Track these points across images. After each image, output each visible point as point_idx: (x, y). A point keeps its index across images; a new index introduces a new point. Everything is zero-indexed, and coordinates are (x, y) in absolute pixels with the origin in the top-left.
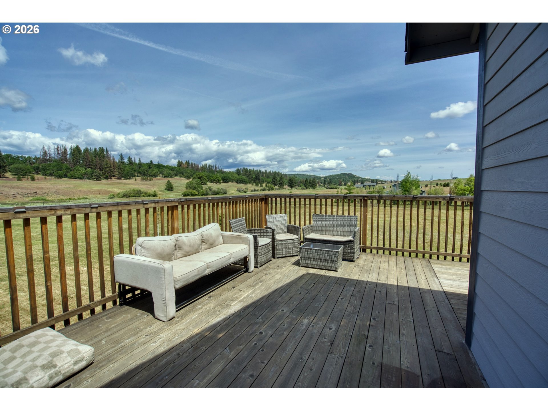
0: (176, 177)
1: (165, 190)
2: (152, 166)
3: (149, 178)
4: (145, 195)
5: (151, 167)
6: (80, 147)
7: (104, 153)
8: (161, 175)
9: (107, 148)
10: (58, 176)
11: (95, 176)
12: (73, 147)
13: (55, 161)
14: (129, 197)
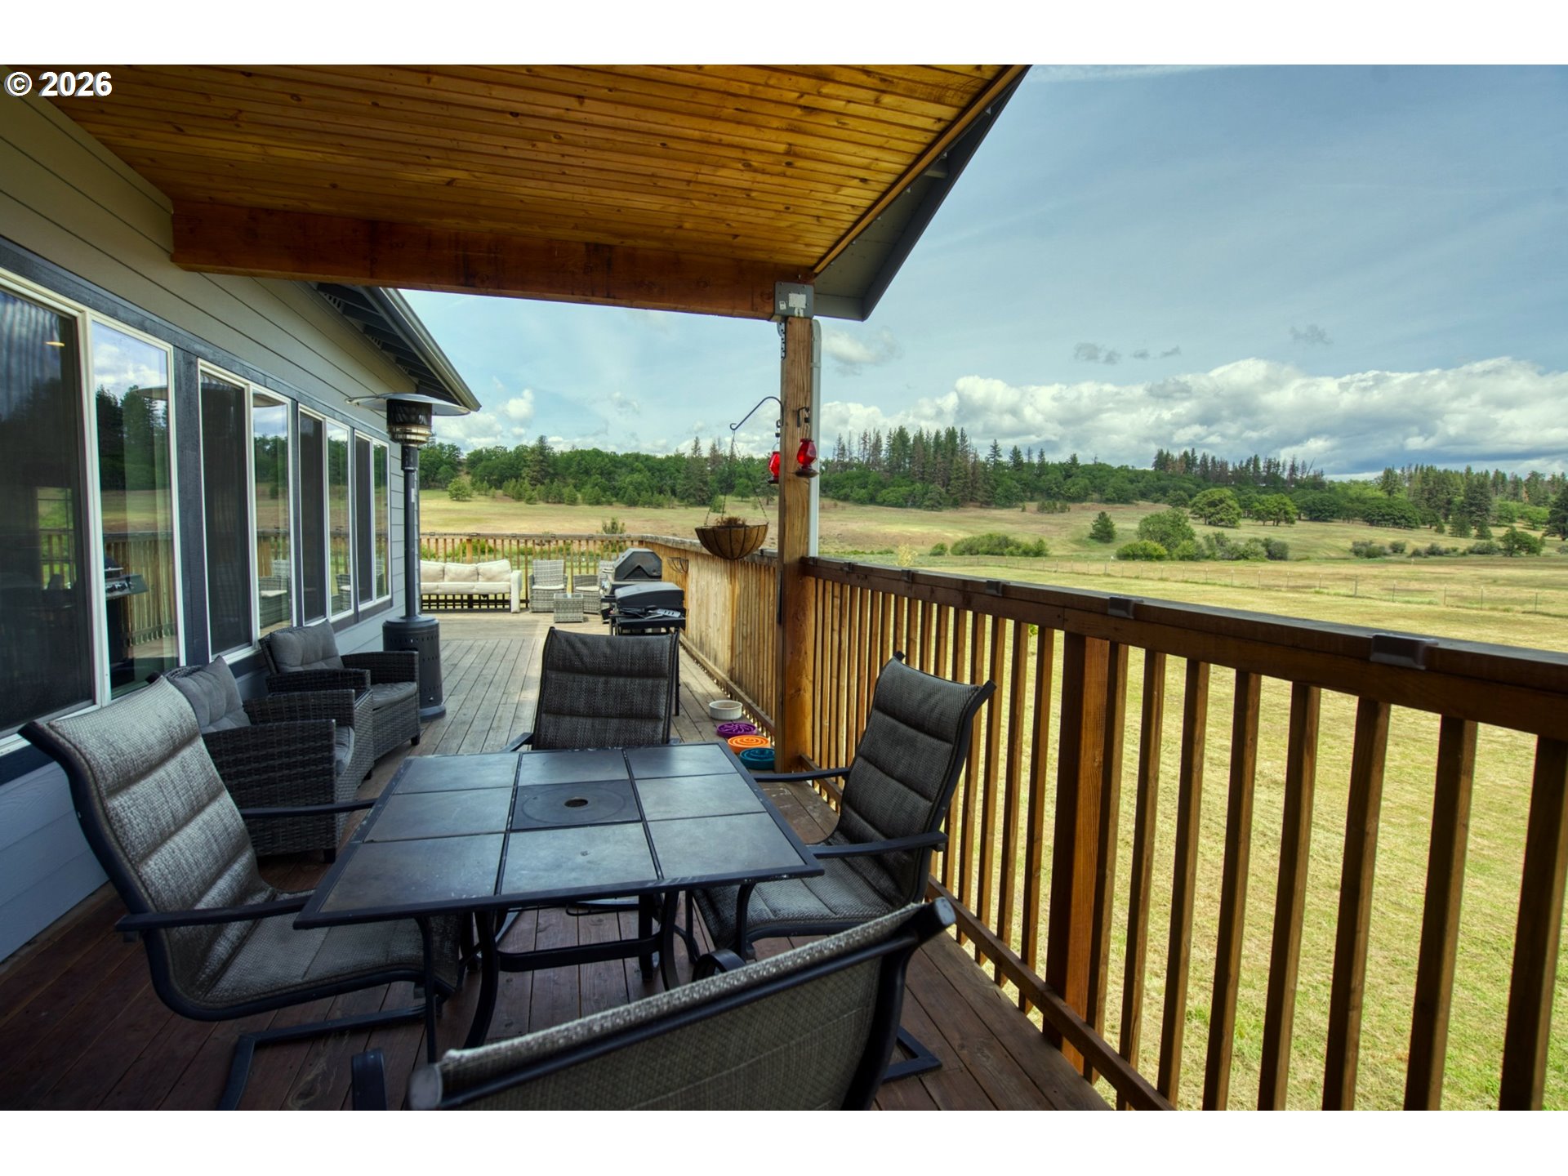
0: (1141, 503)
1: (1088, 540)
2: (1074, 470)
3: (1058, 505)
4: (1015, 551)
5: (1072, 472)
6: (907, 430)
7: (955, 441)
8: (1095, 496)
9: (962, 430)
10: (859, 499)
11: (929, 499)
12: (893, 432)
13: (859, 466)
14: (978, 553)
